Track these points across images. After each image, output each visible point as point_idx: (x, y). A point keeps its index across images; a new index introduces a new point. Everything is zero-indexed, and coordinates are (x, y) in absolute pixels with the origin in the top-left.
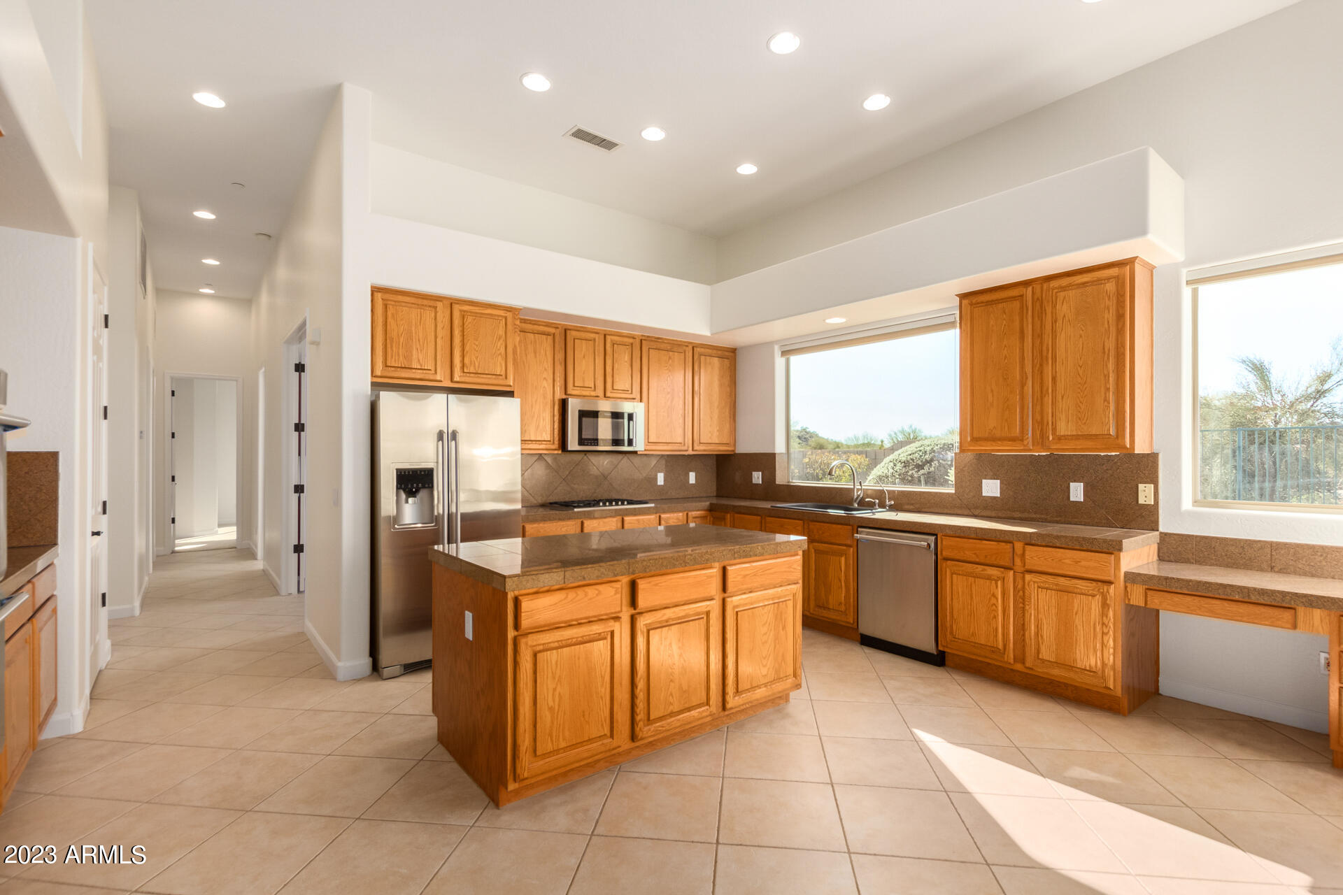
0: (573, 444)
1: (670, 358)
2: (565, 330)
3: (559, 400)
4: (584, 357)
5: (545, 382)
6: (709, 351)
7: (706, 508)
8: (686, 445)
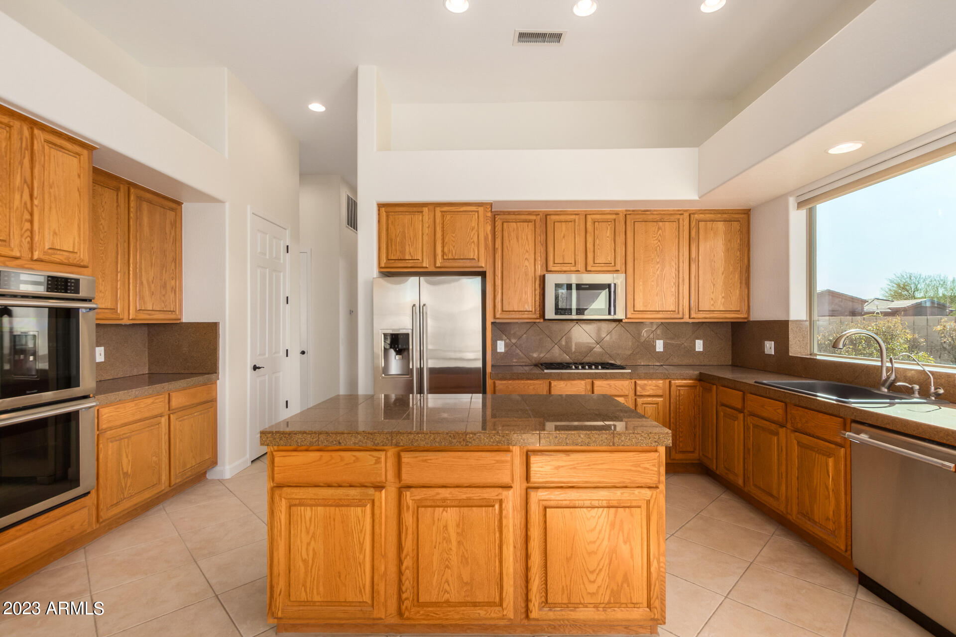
0: (550, 313)
1: (659, 228)
2: (546, 216)
3: (540, 276)
4: (564, 237)
5: (526, 261)
6: (712, 216)
7: (694, 377)
8: (681, 313)
